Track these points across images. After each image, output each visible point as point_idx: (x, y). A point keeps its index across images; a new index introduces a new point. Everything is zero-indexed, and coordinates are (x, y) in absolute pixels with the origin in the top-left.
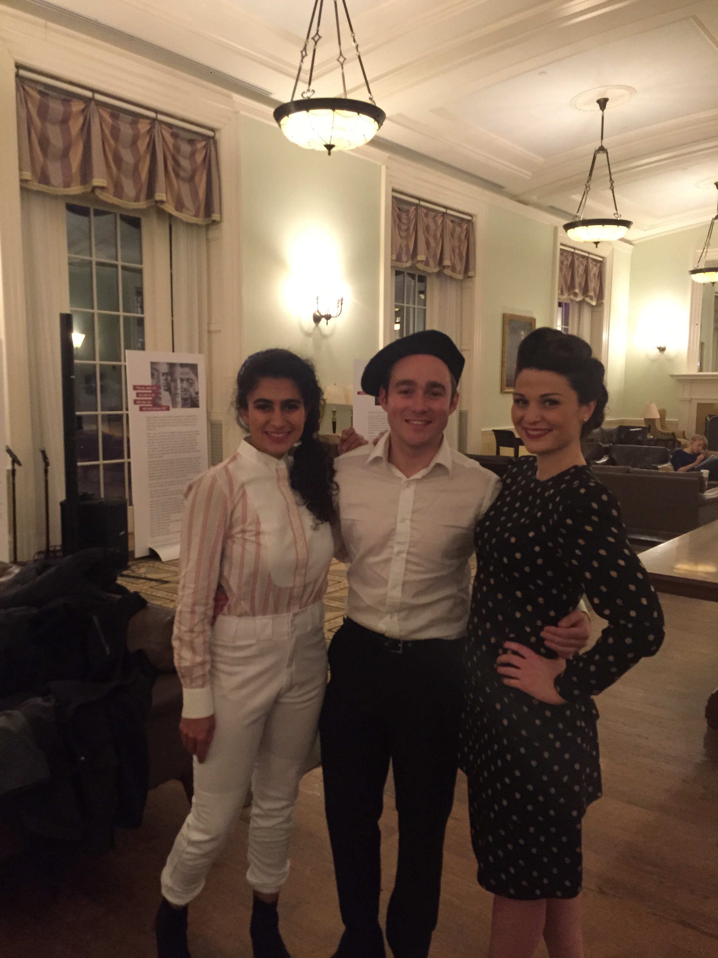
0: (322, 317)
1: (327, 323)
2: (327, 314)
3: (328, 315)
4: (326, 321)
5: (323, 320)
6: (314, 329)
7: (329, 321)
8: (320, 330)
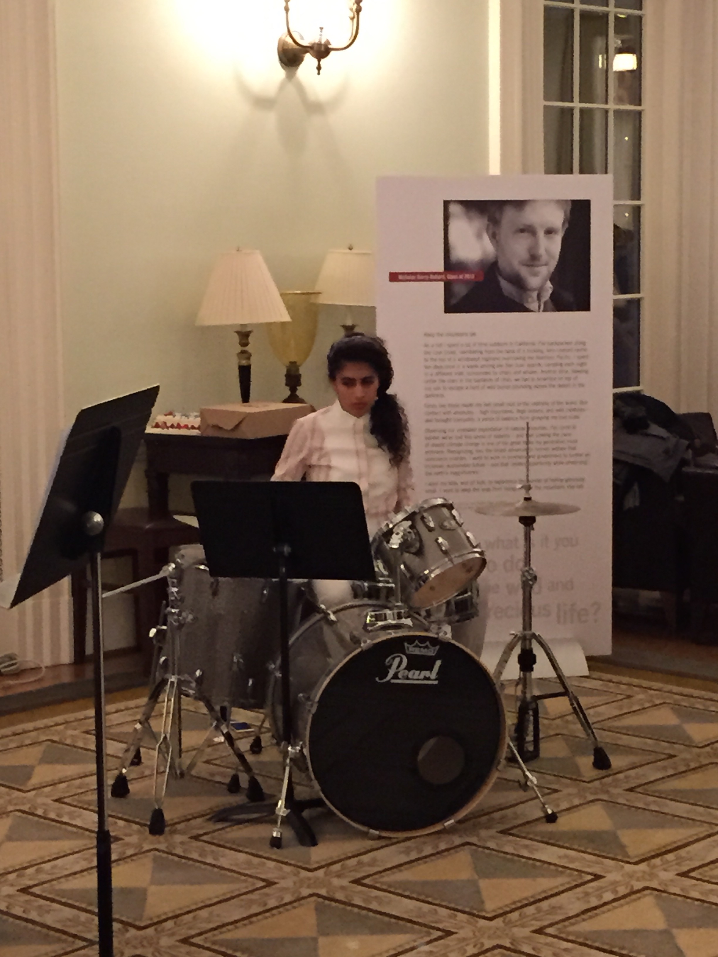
0: (305, 49)
1: (319, 68)
2: (317, 41)
3: (319, 45)
4: (315, 61)
5: (309, 60)
6: (282, 87)
7: (323, 61)
8: (300, 89)
